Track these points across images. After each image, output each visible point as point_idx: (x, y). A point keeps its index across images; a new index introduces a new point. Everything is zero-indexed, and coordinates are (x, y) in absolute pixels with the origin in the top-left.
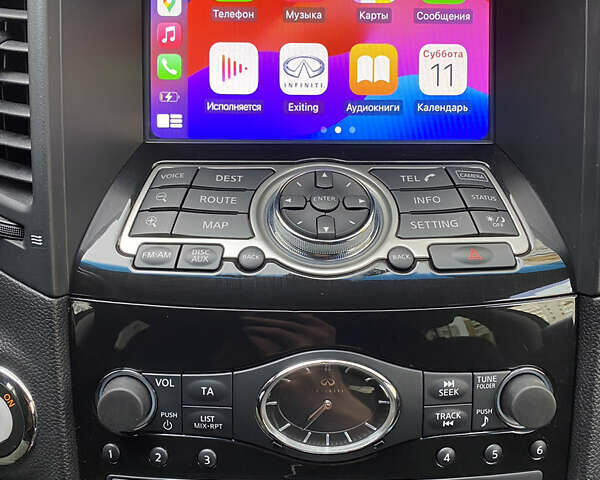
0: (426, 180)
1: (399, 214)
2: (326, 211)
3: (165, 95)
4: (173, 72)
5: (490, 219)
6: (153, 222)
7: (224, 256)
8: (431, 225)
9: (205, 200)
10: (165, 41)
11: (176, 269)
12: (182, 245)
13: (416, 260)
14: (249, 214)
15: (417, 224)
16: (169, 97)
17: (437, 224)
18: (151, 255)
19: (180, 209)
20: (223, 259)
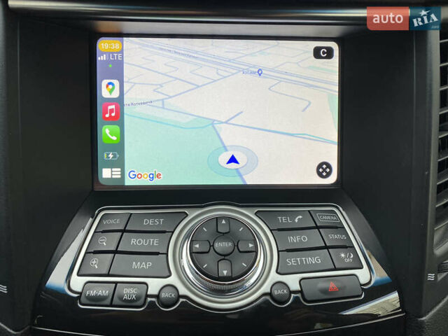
0: (296, 221)
1: (278, 251)
2: (225, 255)
3: (108, 155)
4: (114, 138)
5: (343, 255)
6: (96, 263)
7: (148, 293)
8: (301, 261)
9: (135, 242)
10: (107, 116)
11: (111, 305)
12: (116, 283)
13: (291, 292)
14: (167, 254)
15: (292, 261)
16: (111, 156)
17: (305, 260)
18: (93, 293)
19: (116, 252)
20: (147, 296)
